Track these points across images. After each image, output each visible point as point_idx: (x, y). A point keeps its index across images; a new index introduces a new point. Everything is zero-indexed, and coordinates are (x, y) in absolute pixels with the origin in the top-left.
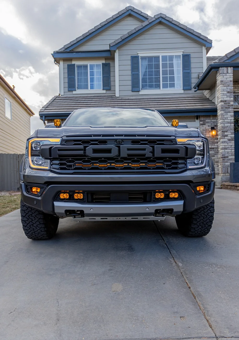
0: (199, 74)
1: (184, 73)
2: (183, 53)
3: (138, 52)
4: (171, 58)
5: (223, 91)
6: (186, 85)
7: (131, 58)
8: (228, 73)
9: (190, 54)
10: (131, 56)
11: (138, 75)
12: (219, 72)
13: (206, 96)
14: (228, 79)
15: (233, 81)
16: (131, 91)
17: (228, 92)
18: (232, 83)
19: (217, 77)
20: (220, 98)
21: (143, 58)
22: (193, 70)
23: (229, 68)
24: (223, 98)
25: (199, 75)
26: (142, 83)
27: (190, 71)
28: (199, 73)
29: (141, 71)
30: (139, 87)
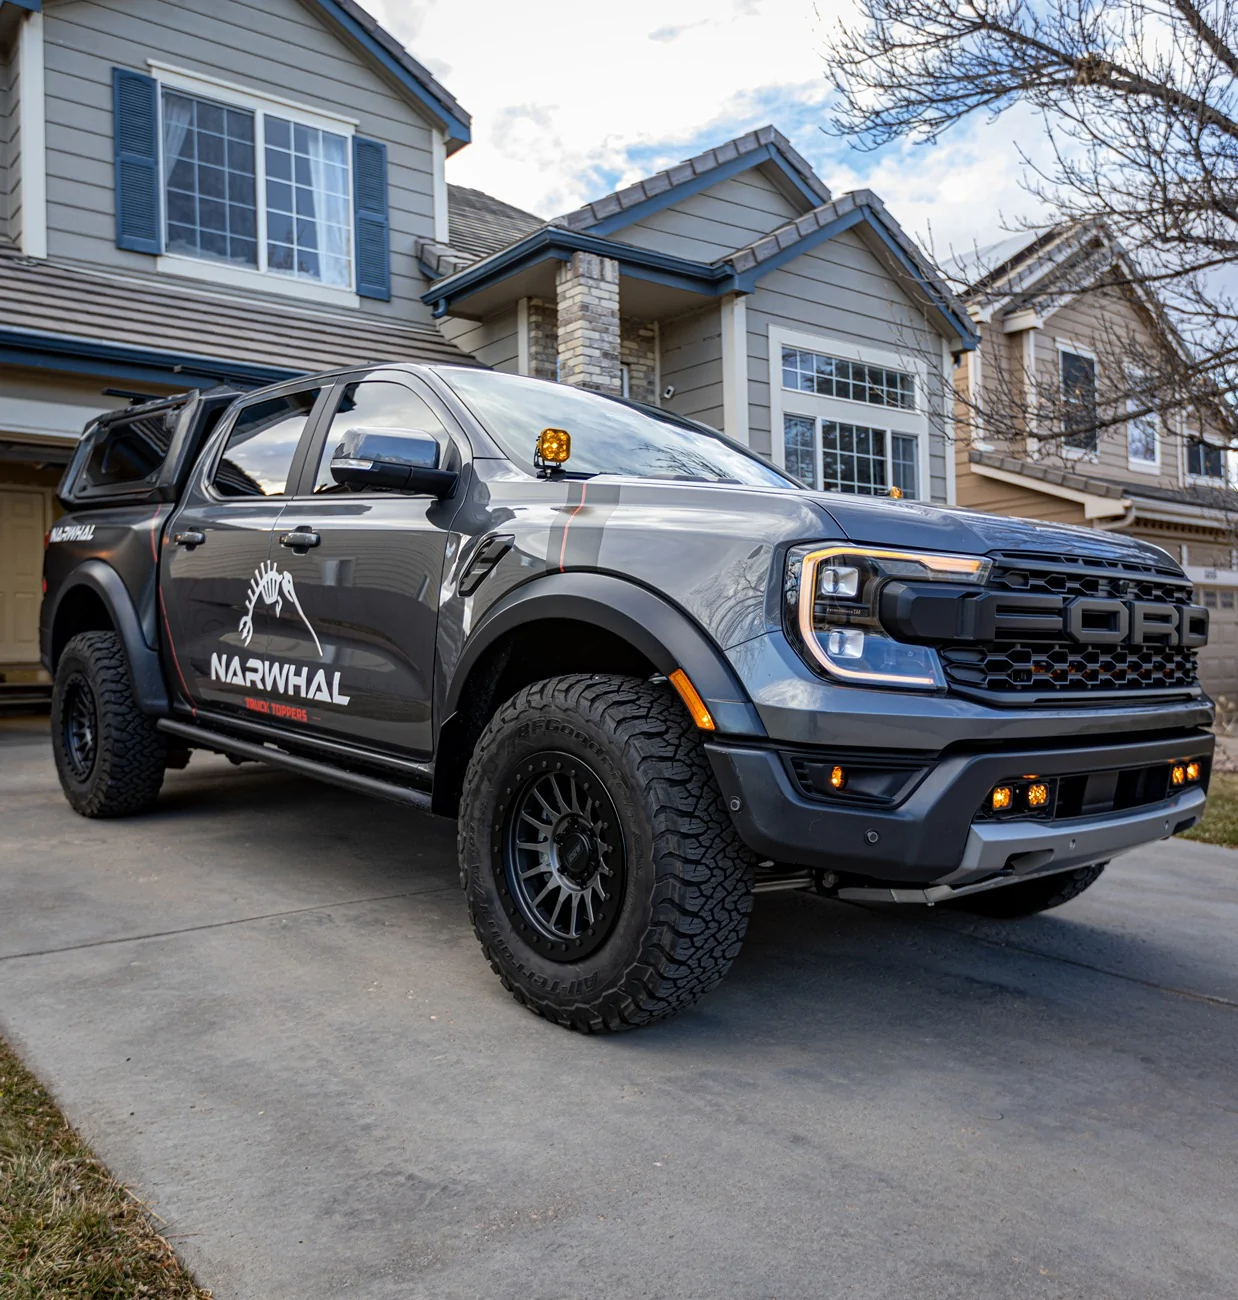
0: (422, 241)
1: (361, 223)
2: (356, 131)
3: (151, 61)
4: (304, 135)
5: (590, 347)
6: (373, 278)
7: (113, 77)
8: (602, 279)
9: (384, 146)
10: (114, 69)
11: (151, 171)
12: (575, 269)
13: (454, 342)
14: (604, 303)
15: (618, 314)
16: (110, 246)
17: (606, 355)
18: (616, 321)
19: (562, 284)
20: (577, 370)
21: (175, 97)
22: (396, 219)
23: (607, 262)
24: (591, 374)
25: (423, 245)
26: (170, 218)
27: (387, 219)
28: (420, 237)
29: (167, 160)
30: (153, 233)
